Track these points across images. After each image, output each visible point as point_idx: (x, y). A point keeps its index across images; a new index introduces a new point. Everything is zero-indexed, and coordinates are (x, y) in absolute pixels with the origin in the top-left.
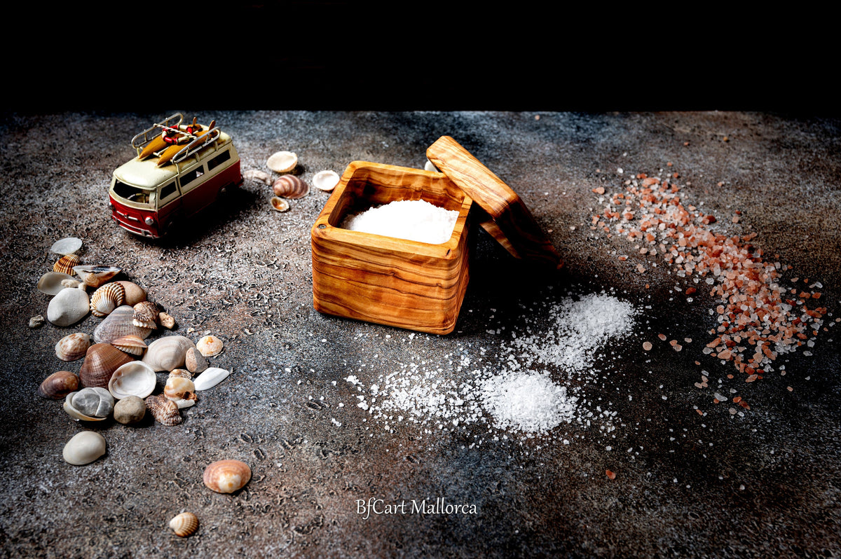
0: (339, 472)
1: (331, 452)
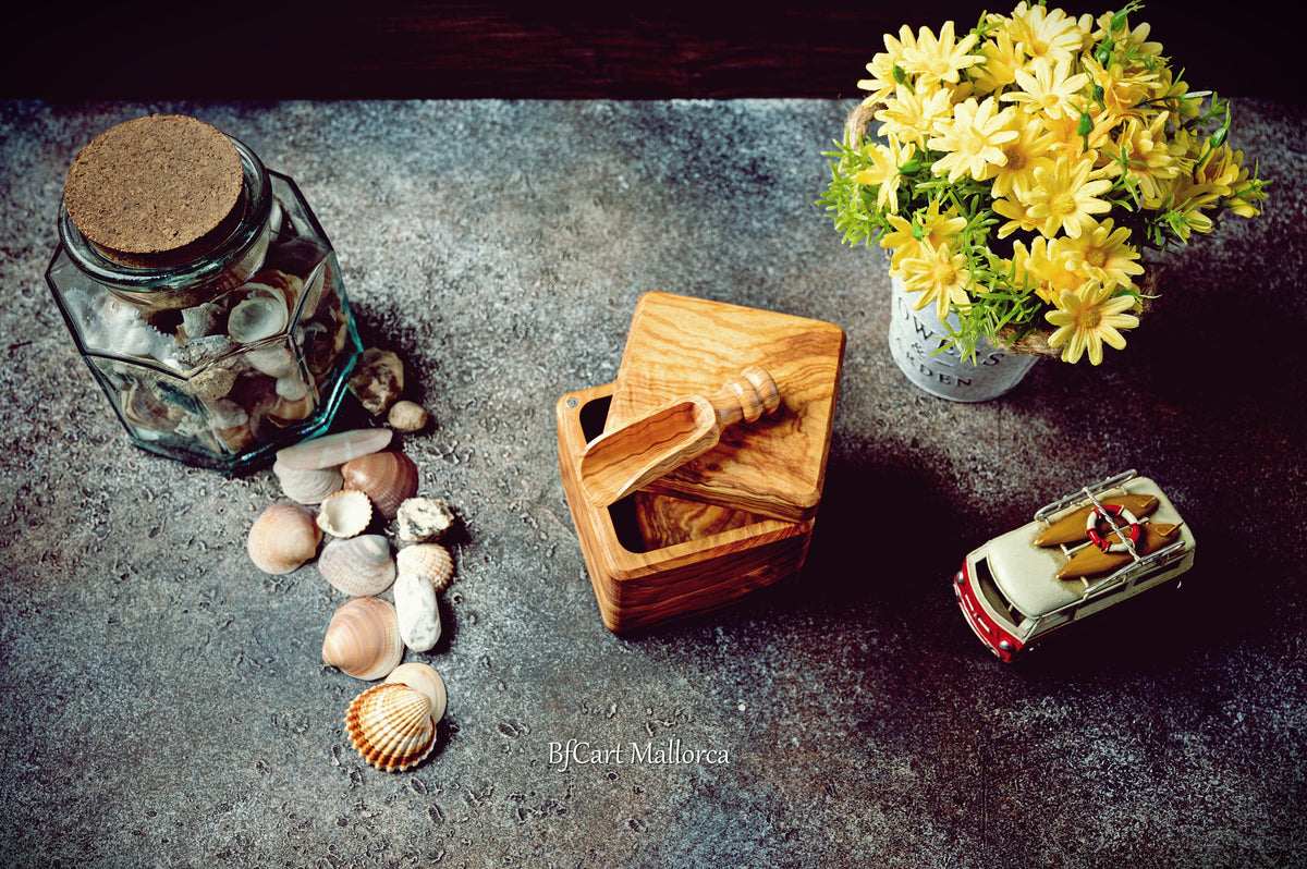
0: (540, 846)
1: (530, 811)
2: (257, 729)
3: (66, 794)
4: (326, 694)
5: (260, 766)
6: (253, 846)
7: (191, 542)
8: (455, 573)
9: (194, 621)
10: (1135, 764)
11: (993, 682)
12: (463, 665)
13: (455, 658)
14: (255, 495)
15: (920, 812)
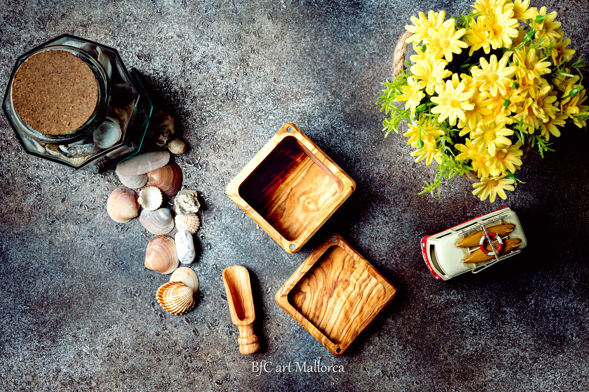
1: (234, 332)
2: (119, 294)
3: (42, 319)
4: (147, 279)
5: (121, 310)
6: (122, 343)
7: (81, 205)
8: (201, 225)
9: (86, 244)
10: (484, 320)
11: (432, 283)
12: (205, 268)
13: (202, 265)
14: (107, 182)
15: (393, 337)
